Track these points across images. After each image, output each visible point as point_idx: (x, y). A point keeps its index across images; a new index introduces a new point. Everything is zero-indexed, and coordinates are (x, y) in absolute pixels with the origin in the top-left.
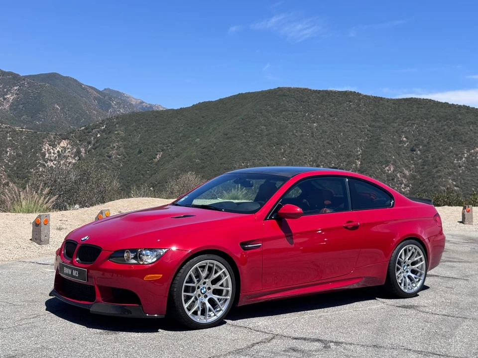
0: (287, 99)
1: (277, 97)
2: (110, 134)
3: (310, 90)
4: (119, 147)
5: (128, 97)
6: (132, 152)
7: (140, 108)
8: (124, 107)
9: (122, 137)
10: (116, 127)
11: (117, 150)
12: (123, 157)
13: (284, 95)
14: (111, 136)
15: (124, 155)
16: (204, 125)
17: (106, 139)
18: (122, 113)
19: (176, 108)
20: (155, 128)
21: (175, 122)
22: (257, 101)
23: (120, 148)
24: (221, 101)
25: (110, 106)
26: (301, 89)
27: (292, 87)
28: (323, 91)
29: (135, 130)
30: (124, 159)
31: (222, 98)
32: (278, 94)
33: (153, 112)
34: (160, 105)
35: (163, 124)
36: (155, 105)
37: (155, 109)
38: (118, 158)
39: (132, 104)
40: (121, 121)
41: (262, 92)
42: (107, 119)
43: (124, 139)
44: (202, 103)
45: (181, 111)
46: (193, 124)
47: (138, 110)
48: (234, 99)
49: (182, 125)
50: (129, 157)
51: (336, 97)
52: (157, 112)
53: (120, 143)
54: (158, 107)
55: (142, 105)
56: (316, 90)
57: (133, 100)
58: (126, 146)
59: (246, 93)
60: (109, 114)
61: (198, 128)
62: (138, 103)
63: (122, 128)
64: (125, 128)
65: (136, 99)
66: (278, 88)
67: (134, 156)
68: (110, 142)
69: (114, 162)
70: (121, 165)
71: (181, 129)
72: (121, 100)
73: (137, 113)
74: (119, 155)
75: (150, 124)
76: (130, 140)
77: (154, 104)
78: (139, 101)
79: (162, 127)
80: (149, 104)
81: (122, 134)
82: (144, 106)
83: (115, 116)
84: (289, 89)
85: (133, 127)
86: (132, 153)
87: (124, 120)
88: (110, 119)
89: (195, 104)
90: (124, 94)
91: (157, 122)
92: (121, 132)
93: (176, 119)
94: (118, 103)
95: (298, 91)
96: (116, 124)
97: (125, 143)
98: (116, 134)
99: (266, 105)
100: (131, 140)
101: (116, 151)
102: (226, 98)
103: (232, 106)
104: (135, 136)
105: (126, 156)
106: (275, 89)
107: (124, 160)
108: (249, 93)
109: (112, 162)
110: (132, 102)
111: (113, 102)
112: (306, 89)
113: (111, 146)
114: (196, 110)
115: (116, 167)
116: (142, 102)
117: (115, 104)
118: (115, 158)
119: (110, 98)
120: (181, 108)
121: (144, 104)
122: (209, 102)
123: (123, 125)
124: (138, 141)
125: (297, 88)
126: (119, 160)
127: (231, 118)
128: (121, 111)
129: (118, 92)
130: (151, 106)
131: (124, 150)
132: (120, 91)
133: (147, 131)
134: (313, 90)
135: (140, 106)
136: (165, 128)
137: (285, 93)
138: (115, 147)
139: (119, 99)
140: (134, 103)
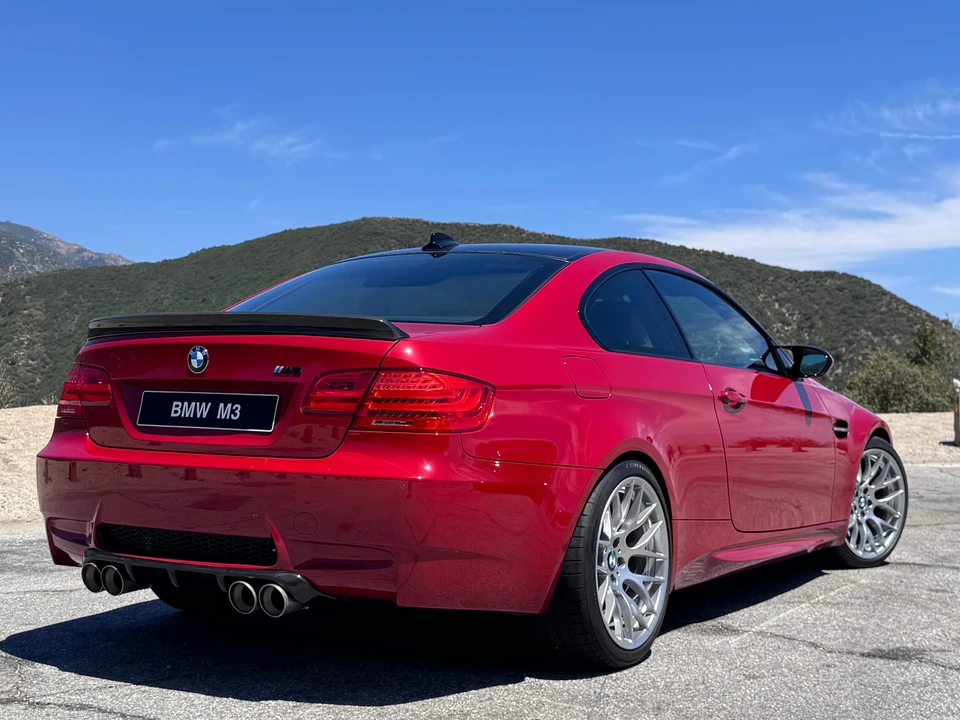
0: (382, 241)
1: (361, 237)
2: (12, 316)
3: (427, 223)
4: (32, 343)
5: (51, 240)
6: (62, 351)
7: (78, 262)
8: (42, 261)
9: (37, 321)
10: (25, 302)
11: (28, 348)
12: (42, 364)
13: (376, 234)
14: (13, 320)
15: (43, 360)
16: (214, 295)
17: (5, 325)
18: (38, 273)
19: (154, 260)
20: (109, 302)
21: (154, 289)
22: (322, 244)
23: (34, 343)
24: (250, 247)
25: (11, 258)
26: (407, 220)
27: (391, 217)
28: (450, 224)
29: (67, 306)
30: (44, 367)
31: (251, 238)
32: (363, 231)
33: (105, 268)
34: (119, 256)
35: (126, 293)
36: (109, 256)
37: (110, 263)
38: (31, 365)
39: (60, 254)
40: (37, 288)
41: (331, 227)
42: (6, 285)
43: (42, 326)
44: (209, 249)
45: (166, 264)
46: (191, 291)
47: (72, 265)
48: (275, 241)
49: (168, 295)
50: (56, 362)
51: (477, 235)
52: (114, 268)
53: (36, 334)
54: (115, 260)
55: (81, 255)
56: (438, 224)
57: (62, 245)
58: (47, 341)
59: (299, 229)
60: (9, 275)
61: (201, 299)
62: (72, 251)
63: (40, 302)
64: (46, 304)
65: (67, 244)
66: (364, 219)
67: (67, 360)
68: (13, 333)
69: (22, 375)
70: (38, 380)
71: (165, 303)
72: (37, 245)
73: (71, 272)
74: (33, 360)
75: (100, 294)
76: (56, 326)
77: (107, 253)
78: (76, 247)
79: (126, 299)
80: (97, 254)
81: (40, 316)
82: (86, 258)
83: (22, 279)
84: (385, 222)
85: (62, 299)
86: (62, 354)
87: (41, 286)
88: (11, 285)
89: (194, 252)
90: (41, 234)
91: (114, 289)
92: (35, 312)
93: (155, 283)
94: (28, 251)
95: (402, 225)
96: (25, 295)
97: (46, 333)
98: (25, 316)
99: (340, 253)
100: (59, 325)
101: (26, 351)
102: (258, 239)
103: (270, 254)
104: (66, 319)
105: (48, 360)
106: (356, 222)
107: (42, 370)
108: (305, 229)
109: (16, 375)
110: (60, 250)
111: (17, 250)
112: (417, 221)
113: (16, 341)
114: (196, 264)
115: (27, 384)
116: (81, 250)
117: (23, 254)
118: (24, 365)
119: (12, 243)
120: (166, 261)
121: (85, 254)
122: (224, 248)
123: (40, 297)
124: (73, 329)
125: (402, 220)
126: (34, 370)
127: (270, 280)
128: (37, 268)
129: (28, 229)
130: (101, 258)
131: (43, 349)
132: (32, 227)
133: (93, 308)
134: (433, 223)
135: (77, 259)
136: (132, 302)
137: (376, 228)
138: (22, 343)
139: (31, 243)
140: (63, 252)
